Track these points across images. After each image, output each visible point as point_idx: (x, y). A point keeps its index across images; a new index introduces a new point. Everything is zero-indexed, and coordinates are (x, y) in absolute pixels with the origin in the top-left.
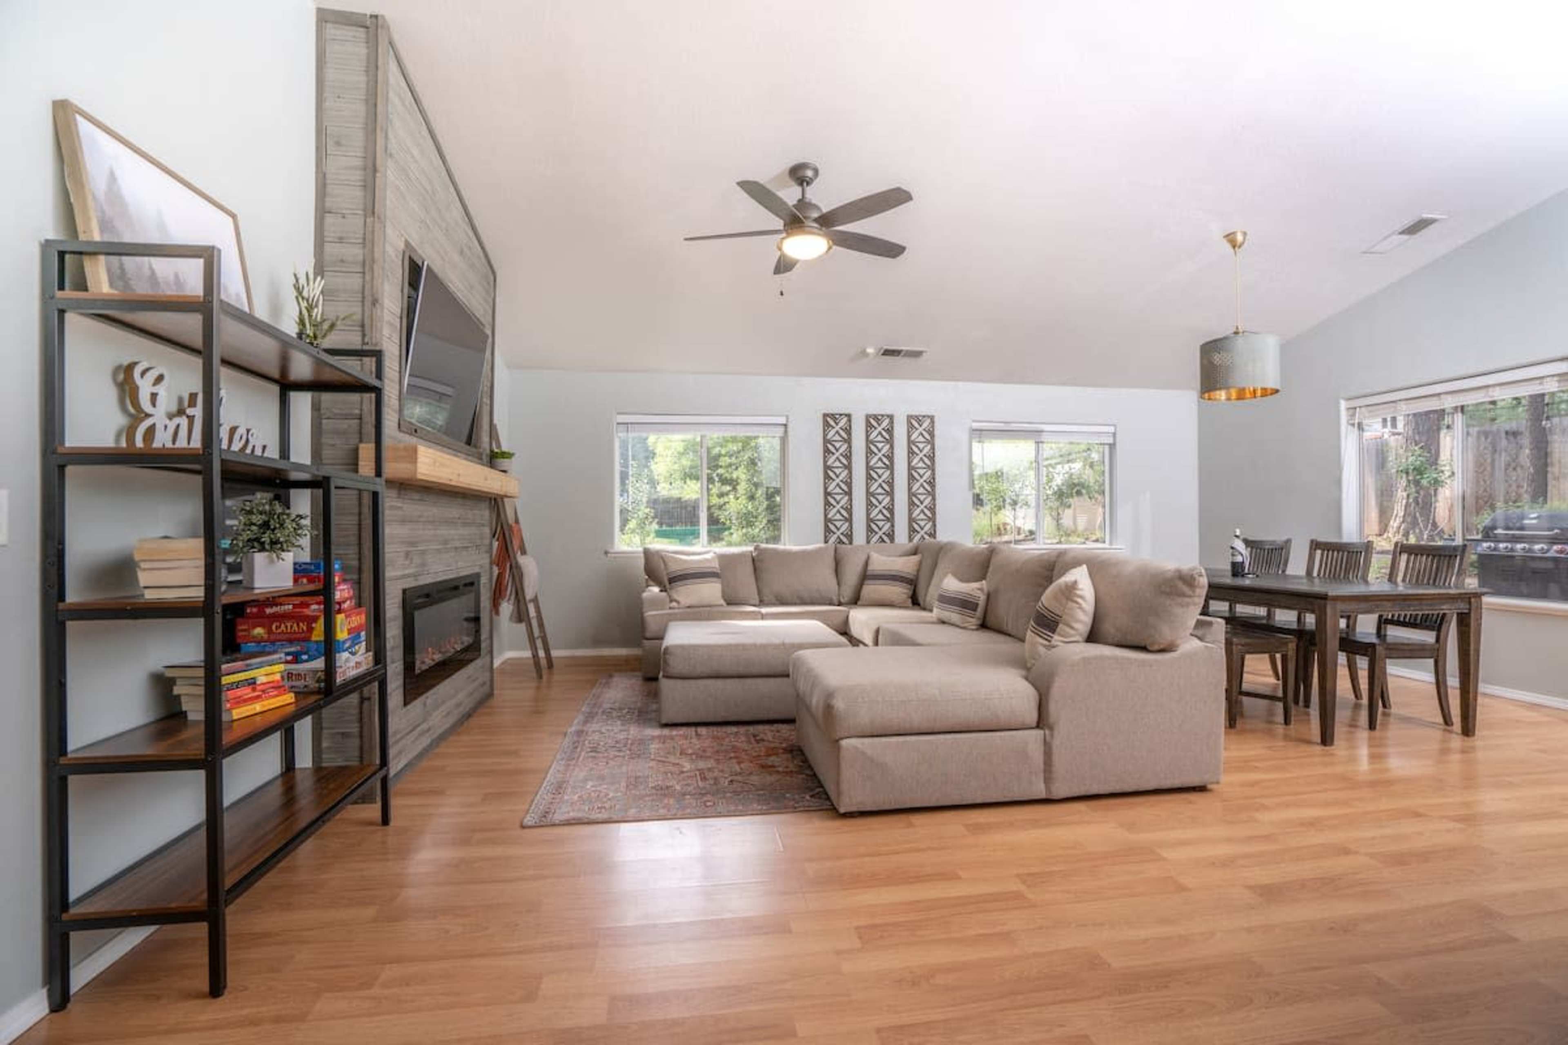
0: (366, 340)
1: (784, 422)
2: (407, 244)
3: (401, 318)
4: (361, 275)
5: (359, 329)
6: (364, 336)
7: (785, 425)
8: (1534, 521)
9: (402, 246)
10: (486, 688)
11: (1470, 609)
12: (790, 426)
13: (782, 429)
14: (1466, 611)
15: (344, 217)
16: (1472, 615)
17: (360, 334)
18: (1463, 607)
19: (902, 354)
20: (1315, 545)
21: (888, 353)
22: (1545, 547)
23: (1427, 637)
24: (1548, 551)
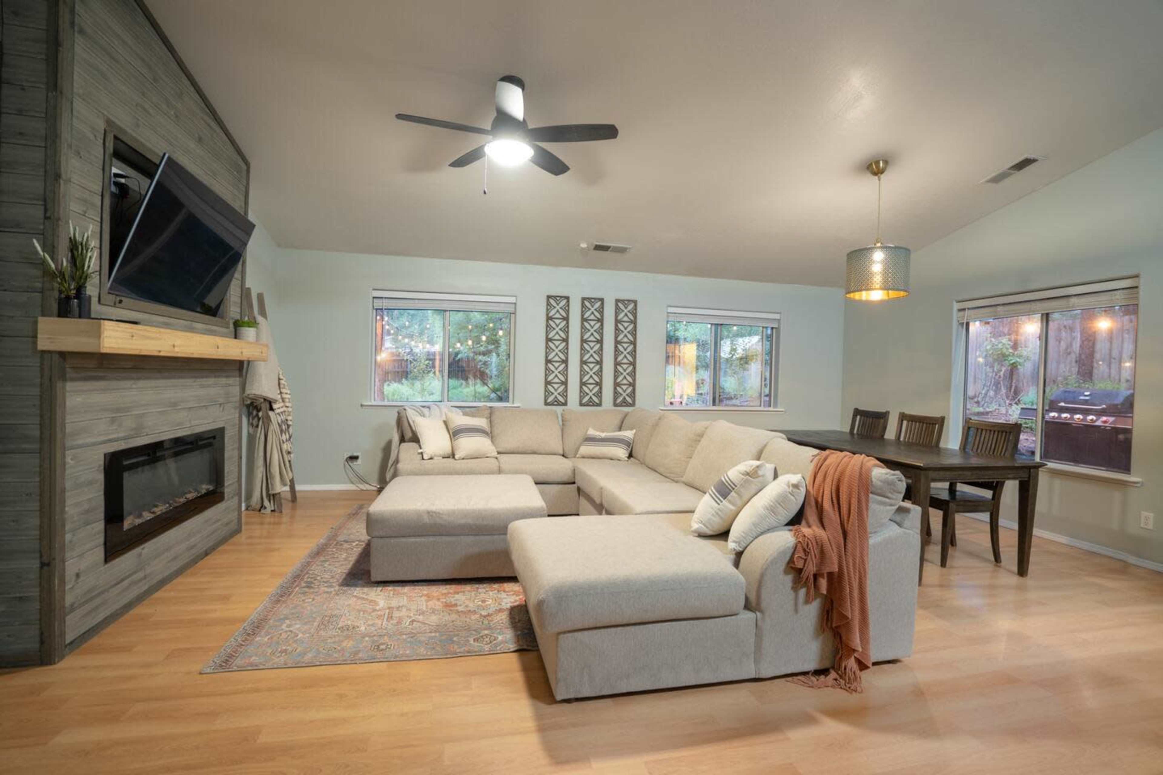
0: (48, 215)
1: (514, 301)
2: (109, 122)
3: (102, 196)
4: (44, 149)
5: (41, 203)
6: (46, 210)
7: (515, 304)
8: (1087, 398)
9: (102, 125)
10: (233, 526)
11: (1029, 478)
12: (518, 304)
13: (513, 306)
14: (1026, 479)
15: (23, 89)
16: (1031, 481)
17: (42, 208)
18: (1024, 475)
19: (611, 249)
20: (903, 417)
21: (598, 248)
22: (1094, 418)
23: (988, 494)
24: (1095, 421)
